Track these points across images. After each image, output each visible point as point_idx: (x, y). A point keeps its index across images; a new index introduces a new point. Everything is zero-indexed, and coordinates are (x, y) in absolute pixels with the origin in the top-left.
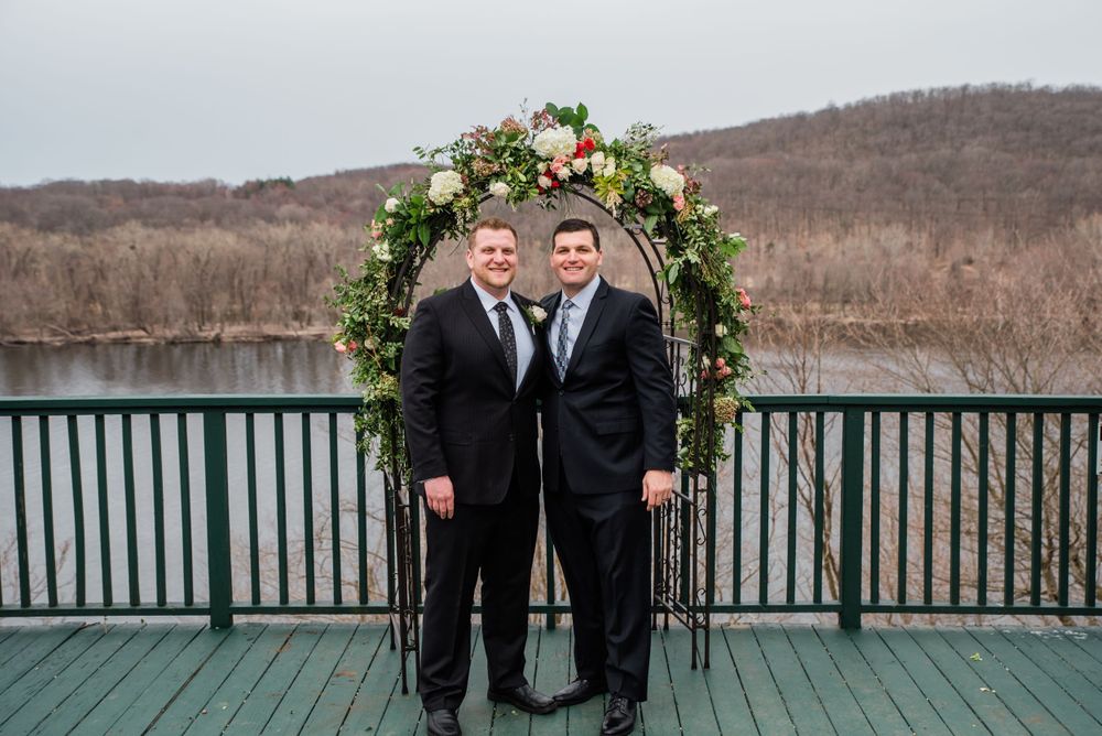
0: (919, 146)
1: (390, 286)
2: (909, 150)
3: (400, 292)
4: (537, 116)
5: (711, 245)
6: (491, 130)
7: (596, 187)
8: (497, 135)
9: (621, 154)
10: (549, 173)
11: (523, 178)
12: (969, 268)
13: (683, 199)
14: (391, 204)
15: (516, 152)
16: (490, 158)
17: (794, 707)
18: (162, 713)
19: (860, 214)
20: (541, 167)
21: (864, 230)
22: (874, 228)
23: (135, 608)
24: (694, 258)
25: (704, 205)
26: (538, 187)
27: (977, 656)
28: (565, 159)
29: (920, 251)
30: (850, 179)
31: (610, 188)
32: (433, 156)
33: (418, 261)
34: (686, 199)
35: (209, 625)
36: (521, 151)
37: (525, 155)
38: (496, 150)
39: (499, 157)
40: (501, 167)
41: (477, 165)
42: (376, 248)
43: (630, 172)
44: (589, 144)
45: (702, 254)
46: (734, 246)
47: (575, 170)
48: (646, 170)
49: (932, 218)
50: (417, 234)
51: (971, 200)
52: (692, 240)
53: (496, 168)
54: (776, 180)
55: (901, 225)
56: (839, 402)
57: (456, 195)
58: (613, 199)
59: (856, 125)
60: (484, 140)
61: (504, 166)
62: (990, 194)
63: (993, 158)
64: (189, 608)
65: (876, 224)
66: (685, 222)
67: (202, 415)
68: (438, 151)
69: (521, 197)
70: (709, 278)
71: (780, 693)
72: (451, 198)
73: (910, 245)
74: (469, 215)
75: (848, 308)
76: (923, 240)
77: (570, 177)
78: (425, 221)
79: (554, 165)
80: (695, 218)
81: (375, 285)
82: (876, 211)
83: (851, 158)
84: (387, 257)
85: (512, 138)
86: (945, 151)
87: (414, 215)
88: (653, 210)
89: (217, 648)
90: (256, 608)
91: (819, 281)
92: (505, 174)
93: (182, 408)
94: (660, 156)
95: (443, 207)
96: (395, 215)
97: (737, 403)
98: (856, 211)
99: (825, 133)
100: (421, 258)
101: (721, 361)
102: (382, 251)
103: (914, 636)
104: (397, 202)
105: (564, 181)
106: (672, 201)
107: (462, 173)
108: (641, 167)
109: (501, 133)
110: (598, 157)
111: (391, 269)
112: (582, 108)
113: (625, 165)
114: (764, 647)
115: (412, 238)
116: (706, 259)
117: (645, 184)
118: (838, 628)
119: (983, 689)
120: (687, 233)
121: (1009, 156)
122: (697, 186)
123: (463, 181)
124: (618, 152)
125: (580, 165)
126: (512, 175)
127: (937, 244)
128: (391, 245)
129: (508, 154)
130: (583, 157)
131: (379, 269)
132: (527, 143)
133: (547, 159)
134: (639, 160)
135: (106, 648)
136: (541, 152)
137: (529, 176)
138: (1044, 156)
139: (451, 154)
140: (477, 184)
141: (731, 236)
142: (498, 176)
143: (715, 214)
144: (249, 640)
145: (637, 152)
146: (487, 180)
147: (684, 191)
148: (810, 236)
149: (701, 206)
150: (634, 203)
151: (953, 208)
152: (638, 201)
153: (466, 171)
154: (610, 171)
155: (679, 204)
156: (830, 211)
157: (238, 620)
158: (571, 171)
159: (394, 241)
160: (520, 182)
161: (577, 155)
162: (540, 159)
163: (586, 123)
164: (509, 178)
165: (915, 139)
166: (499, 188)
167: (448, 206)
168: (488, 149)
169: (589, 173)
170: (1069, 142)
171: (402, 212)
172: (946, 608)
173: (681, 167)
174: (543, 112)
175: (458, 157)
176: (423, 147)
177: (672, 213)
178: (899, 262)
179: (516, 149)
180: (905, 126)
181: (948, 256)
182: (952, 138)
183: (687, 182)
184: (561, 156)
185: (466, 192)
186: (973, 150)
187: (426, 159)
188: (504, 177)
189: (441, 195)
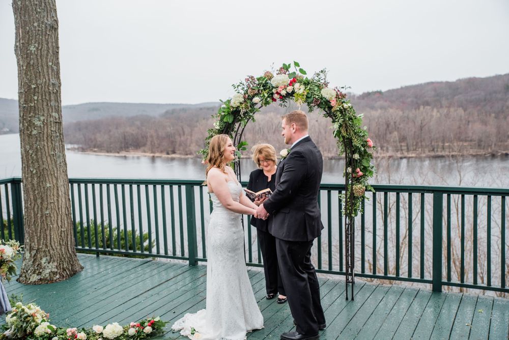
8: (258, 79)
10: (277, 93)
11: (266, 95)
13: (335, 101)
16: (254, 88)
18: (145, 292)
20: (274, 91)
23: (166, 255)
26: (273, 98)
28: (284, 87)
31: (299, 98)
32: (238, 88)
34: (337, 101)
35: (189, 265)
37: (268, 86)
38: (258, 85)
39: (258, 87)
40: (258, 91)
41: (249, 91)
42: (214, 124)
43: (311, 91)
44: (294, 80)
46: (358, 120)
47: (288, 91)
48: (320, 90)
50: (227, 118)
52: (338, 118)
53: (256, 92)
56: (431, 189)
57: (241, 103)
61: (260, 91)
64: (183, 257)
66: (335, 111)
67: (185, 186)
72: (239, 104)
77: (286, 94)
78: (231, 113)
79: (279, 90)
80: (338, 109)
84: (218, 127)
87: (226, 111)
88: (322, 106)
90: (204, 259)
93: (179, 183)
95: (236, 108)
97: (364, 188)
101: (358, 169)
102: (217, 125)
104: (225, 106)
105: (284, 95)
106: (330, 102)
108: (317, 88)
109: (264, 77)
110: (297, 85)
113: (308, 88)
115: (225, 120)
116: (346, 126)
117: (318, 95)
118: (431, 291)
120: (336, 116)
123: (244, 98)
124: (307, 83)
125: (290, 89)
128: (220, 123)
129: (261, 86)
130: (292, 86)
133: (276, 87)
134: (317, 86)
136: (274, 85)
137: (269, 94)
140: (250, 98)
141: (358, 116)
142: (258, 95)
143: (350, 107)
146: (253, 97)
147: (337, 97)
149: (344, 104)
152: (314, 103)
154: (301, 92)
155: (333, 103)
158: (286, 91)
159: (221, 121)
160: (265, 97)
161: (288, 85)
162: (273, 87)
164: (262, 95)
166: (256, 99)
167: (238, 107)
169: (293, 92)
174: (282, 68)
176: (235, 84)
177: (330, 108)
179: (265, 84)
184: (282, 86)
185: (245, 101)
187: (236, 89)
188: (260, 95)
189: (234, 103)
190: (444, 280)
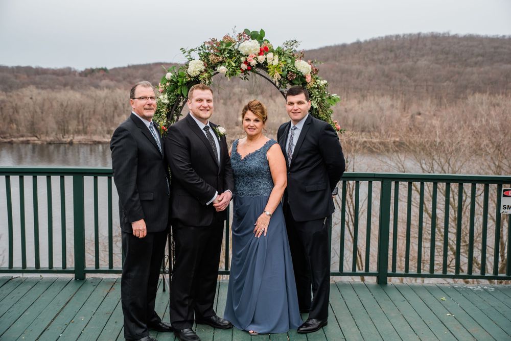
0: (398, 60)
1: (168, 116)
2: (393, 62)
3: (173, 119)
4: (240, 35)
5: (323, 99)
6: (218, 41)
7: (269, 70)
8: (221, 43)
9: (281, 54)
10: (246, 62)
11: (234, 65)
12: (419, 117)
13: (310, 77)
14: (169, 76)
15: (230, 52)
16: (217, 54)
17: (359, 322)
18: (52, 322)
19: (370, 91)
20: (243, 59)
21: (372, 98)
22: (376, 97)
23: (38, 269)
24: (315, 106)
25: (320, 80)
26: (241, 69)
27: (444, 298)
28: (254, 56)
29: (397, 108)
30: (366, 75)
31: (276, 71)
32: (189, 53)
33: (181, 104)
34: (312, 77)
35: (74, 279)
36: (233, 51)
37: (235, 54)
38: (221, 51)
39: (222, 54)
40: (223, 59)
41: (211, 58)
42: (161, 97)
43: (285, 63)
44: (266, 49)
45: (319, 104)
46: (334, 100)
47: (259, 61)
48: (293, 62)
49: (403, 93)
50: (181, 90)
51: (421, 86)
52: (314, 97)
53: (221, 59)
54: (332, 75)
55: (389, 96)
56: (379, 177)
57: (201, 72)
58: (277, 76)
59: (369, 50)
60: (215, 45)
61: (225, 58)
62: (430, 83)
63: (431, 66)
64: (64, 270)
65: (378, 95)
66: (311, 88)
67: (72, 177)
68: (192, 50)
69: (233, 74)
70: (322, 115)
71: (352, 315)
72: (198, 73)
73: (392, 106)
74: (207, 82)
75: (363, 134)
76: (398, 104)
77: (256, 65)
78: (185, 84)
79: (249, 59)
80: (316, 86)
81: (161, 115)
82: (378, 90)
83: (366, 65)
84: (167, 101)
85: (229, 44)
86: (410, 63)
87: (180, 81)
88: (296, 82)
89: (78, 290)
90: (97, 270)
91: (350, 122)
92: (225, 62)
93: (62, 173)
94: (300, 55)
95: (194, 77)
96: (171, 81)
98: (368, 90)
99: (355, 53)
100: (183, 102)
102: (164, 99)
103: (413, 288)
104: (172, 75)
105: (253, 66)
106: (305, 78)
107: (204, 61)
108: (291, 61)
109: (223, 42)
110: (270, 55)
111: (168, 107)
112: (262, 31)
113: (283, 59)
114: (343, 293)
115: (179, 92)
116: (320, 106)
117: (292, 69)
118: (376, 283)
119: (448, 315)
120: (312, 93)
121: (438, 66)
122: (317, 71)
123: (205, 65)
124: (280, 53)
125: (261, 59)
126: (228, 63)
127: (405, 106)
128: (168, 95)
129: (227, 52)
130: (263, 55)
131: (163, 107)
132: (236, 47)
133: (245, 56)
134: (289, 57)
135: (23, 289)
136: (243, 52)
137: (237, 63)
138: (454, 66)
139: (198, 52)
140: (211, 67)
141: (333, 95)
142: (221, 63)
143: (325, 85)
144: (94, 286)
145: (288, 54)
146: (216, 65)
147: (311, 73)
148: (347, 100)
149: (319, 81)
150: (287, 78)
151: (412, 89)
152: (289, 77)
153: (206, 61)
154: (276, 62)
155: (308, 79)
156: (356, 89)
157: (88, 276)
158: (257, 61)
159: (170, 94)
160: (232, 66)
161: (260, 54)
162: (242, 55)
163: (264, 39)
164: (227, 64)
165: (396, 57)
166: (222, 69)
167: (197, 77)
168: (217, 50)
169: (266, 63)
170: (466, 60)
171: (174, 80)
172: (428, 275)
173: (309, 61)
174: (243, 33)
175: (202, 53)
176: (185, 48)
177: (305, 83)
178: (388, 113)
179: (230, 50)
180: (391, 51)
181: (409, 111)
182: (413, 57)
183: (312, 69)
184: (252, 54)
185: (206, 71)
186: (423, 63)
187: (186, 54)
188: (224, 64)
189: (194, 72)
190: (390, 270)
